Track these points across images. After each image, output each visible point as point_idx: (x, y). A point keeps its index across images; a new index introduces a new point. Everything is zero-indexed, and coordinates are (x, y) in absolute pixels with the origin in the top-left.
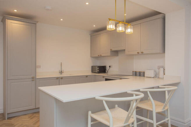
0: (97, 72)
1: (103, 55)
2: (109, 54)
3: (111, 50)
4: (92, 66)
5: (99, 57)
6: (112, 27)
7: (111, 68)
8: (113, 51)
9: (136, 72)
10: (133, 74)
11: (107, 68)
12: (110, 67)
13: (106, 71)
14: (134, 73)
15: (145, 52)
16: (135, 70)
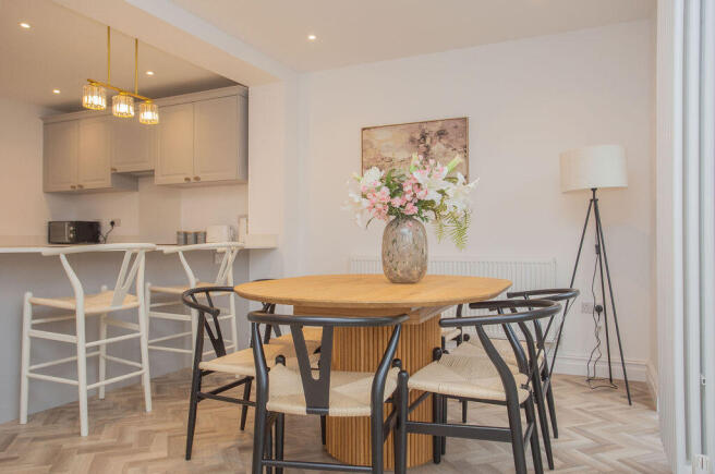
0: (67, 240)
1: (88, 185)
2: (107, 182)
3: (113, 169)
4: (50, 223)
5: (77, 193)
6: (96, 103)
7: (116, 228)
8: (118, 174)
9: (186, 234)
10: (178, 240)
11: (105, 228)
12: (112, 223)
13: (101, 239)
14: (182, 237)
15: (204, 178)
16: (184, 230)
